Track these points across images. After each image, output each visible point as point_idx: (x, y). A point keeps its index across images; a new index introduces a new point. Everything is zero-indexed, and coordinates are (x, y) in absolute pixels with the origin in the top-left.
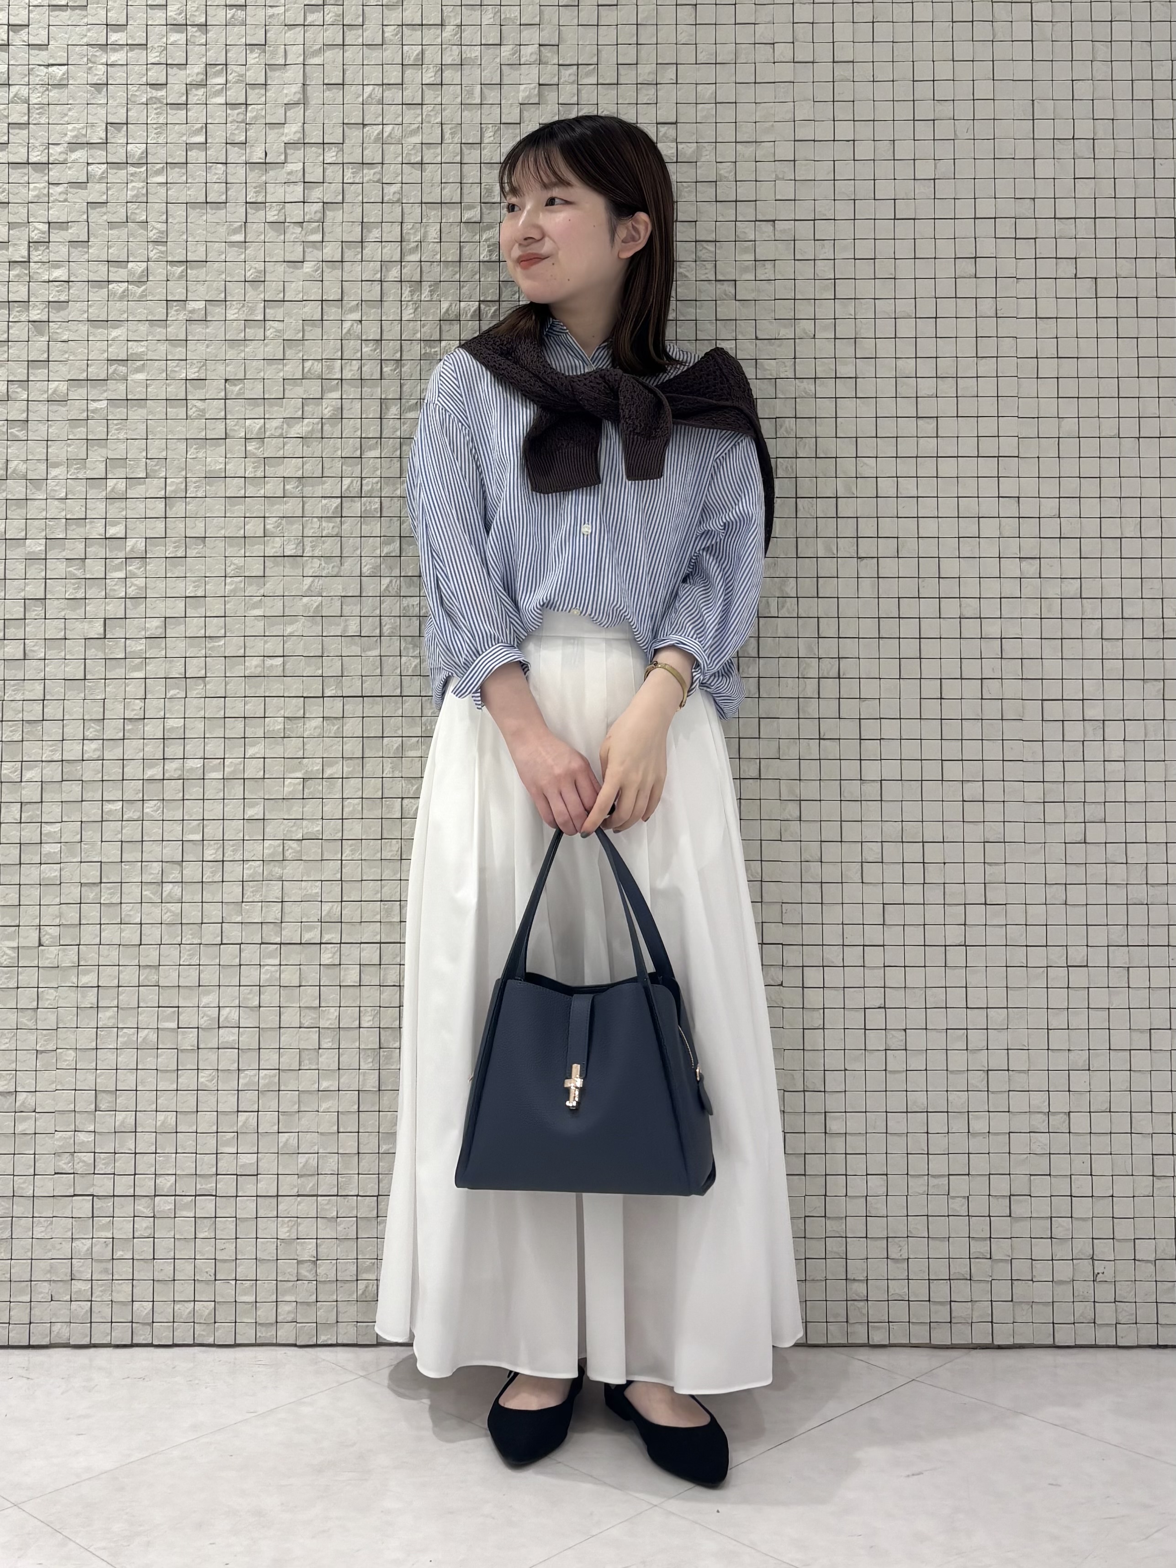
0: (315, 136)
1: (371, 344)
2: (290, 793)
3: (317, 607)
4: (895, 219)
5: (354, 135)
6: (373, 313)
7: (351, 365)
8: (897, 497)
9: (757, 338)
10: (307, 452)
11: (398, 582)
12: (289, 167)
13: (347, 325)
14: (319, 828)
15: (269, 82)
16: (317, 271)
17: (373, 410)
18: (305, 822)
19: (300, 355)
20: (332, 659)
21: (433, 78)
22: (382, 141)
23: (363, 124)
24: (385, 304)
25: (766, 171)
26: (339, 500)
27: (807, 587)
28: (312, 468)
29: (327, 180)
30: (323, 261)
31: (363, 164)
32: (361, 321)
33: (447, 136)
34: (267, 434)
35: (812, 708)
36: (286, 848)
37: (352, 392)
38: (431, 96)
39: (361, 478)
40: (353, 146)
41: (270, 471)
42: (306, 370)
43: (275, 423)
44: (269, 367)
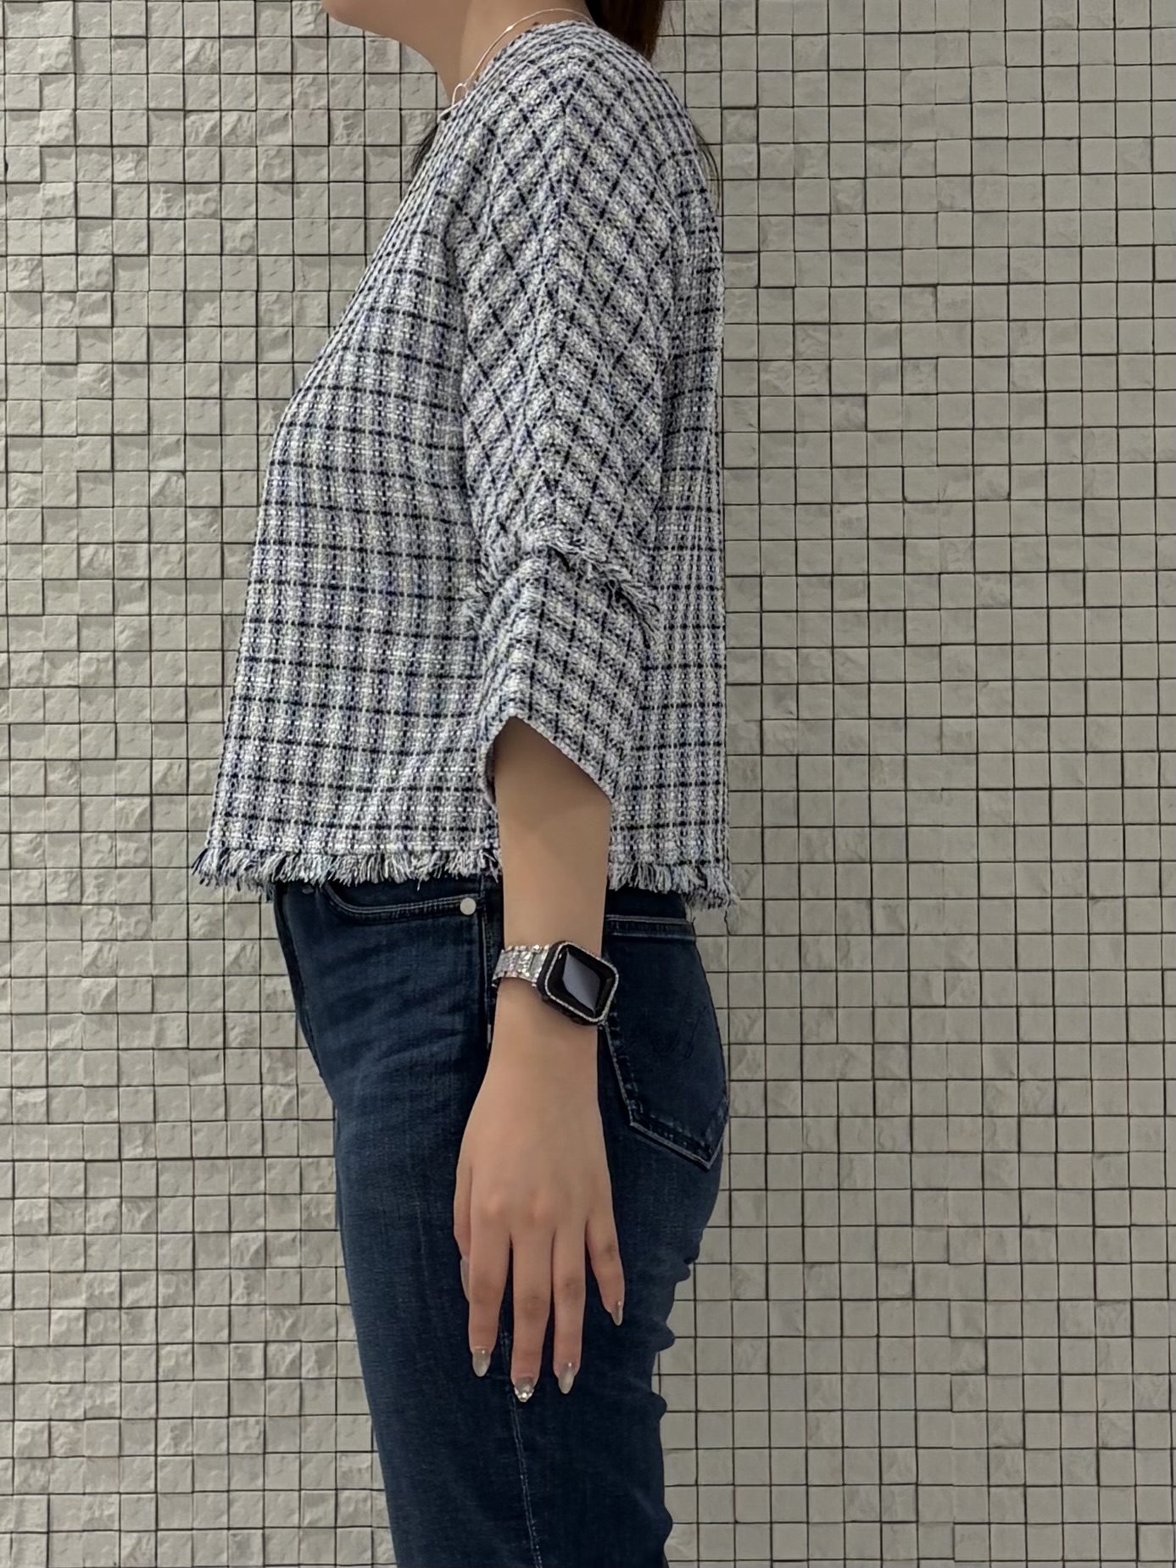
0: (94, 132)
1: (204, 513)
2: (62, 1334)
3: (109, 996)
4: (1154, 281)
5: (167, 132)
6: (207, 457)
7: (166, 553)
8: (1159, 787)
9: (905, 500)
10: (89, 712)
11: (257, 947)
12: (49, 190)
13: (158, 480)
14: (115, 1398)
15: (9, 34)
16: (102, 380)
17: (209, 635)
18: (89, 1388)
19: (73, 535)
20: (137, 1091)
21: (312, 26)
22: (218, 141)
23: (184, 110)
24: (227, 440)
25: (920, 194)
26: (147, 800)
27: (998, 951)
28: (96, 741)
29: (119, 213)
30: (113, 363)
31: (185, 183)
32: (184, 472)
33: (339, 131)
34: (14, 681)
35: (1006, 1171)
36: (54, 1436)
37: (169, 601)
38: (307, 58)
39: (188, 759)
40: (167, 151)
41: (19, 748)
42: (84, 562)
43: (30, 660)
44: (16, 557)
